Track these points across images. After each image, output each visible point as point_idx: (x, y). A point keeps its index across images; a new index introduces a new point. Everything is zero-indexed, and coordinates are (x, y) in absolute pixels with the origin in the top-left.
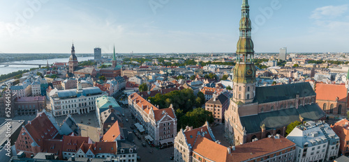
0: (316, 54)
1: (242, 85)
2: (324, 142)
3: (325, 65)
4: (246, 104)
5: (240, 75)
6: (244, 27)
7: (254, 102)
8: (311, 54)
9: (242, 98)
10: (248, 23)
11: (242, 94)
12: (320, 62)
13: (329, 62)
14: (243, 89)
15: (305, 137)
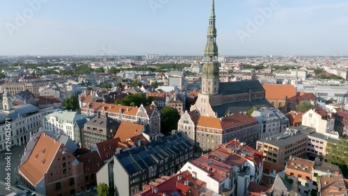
0: (252, 58)
1: (211, 80)
2: (277, 121)
3: (268, 71)
4: (214, 95)
5: (209, 72)
6: (212, 34)
7: (219, 93)
8: (245, 58)
9: (211, 90)
10: (215, 31)
11: (211, 87)
12: (260, 67)
13: (272, 67)
14: (212, 83)
15: (263, 116)
